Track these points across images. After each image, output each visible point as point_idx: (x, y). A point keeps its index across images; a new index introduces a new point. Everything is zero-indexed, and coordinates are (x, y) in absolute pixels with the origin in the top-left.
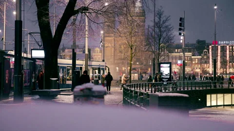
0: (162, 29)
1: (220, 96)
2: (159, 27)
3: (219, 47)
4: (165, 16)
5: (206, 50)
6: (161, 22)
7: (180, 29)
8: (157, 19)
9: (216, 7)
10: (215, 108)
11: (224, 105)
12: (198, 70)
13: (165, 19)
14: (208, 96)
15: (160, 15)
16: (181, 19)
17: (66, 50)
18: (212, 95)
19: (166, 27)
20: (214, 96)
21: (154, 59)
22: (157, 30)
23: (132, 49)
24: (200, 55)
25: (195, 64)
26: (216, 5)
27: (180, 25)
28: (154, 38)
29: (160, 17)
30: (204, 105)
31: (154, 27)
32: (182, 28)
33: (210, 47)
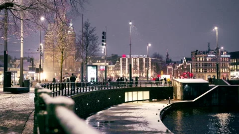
0: (89, 38)
1: (135, 93)
2: (87, 37)
3: (127, 59)
4: (91, 27)
5: (118, 61)
6: (88, 32)
7: (103, 41)
8: (85, 30)
9: (131, 23)
10: (131, 103)
11: (138, 101)
12: (113, 75)
13: (91, 30)
14: (126, 94)
15: (87, 26)
16: (103, 33)
17: (17, 61)
18: (129, 93)
19: (93, 36)
20: (130, 93)
21: (82, 63)
22: (85, 39)
23: (62, 52)
24: (114, 65)
25: (111, 71)
26: (130, 21)
27: (103, 37)
28: (82, 45)
29: (87, 28)
30: (123, 101)
31: (83, 36)
32: (105, 40)
33: (121, 59)
